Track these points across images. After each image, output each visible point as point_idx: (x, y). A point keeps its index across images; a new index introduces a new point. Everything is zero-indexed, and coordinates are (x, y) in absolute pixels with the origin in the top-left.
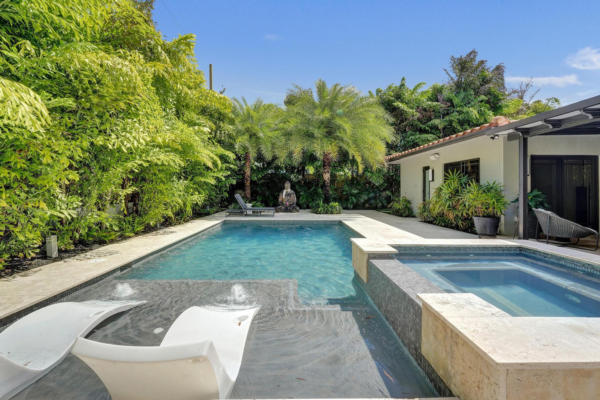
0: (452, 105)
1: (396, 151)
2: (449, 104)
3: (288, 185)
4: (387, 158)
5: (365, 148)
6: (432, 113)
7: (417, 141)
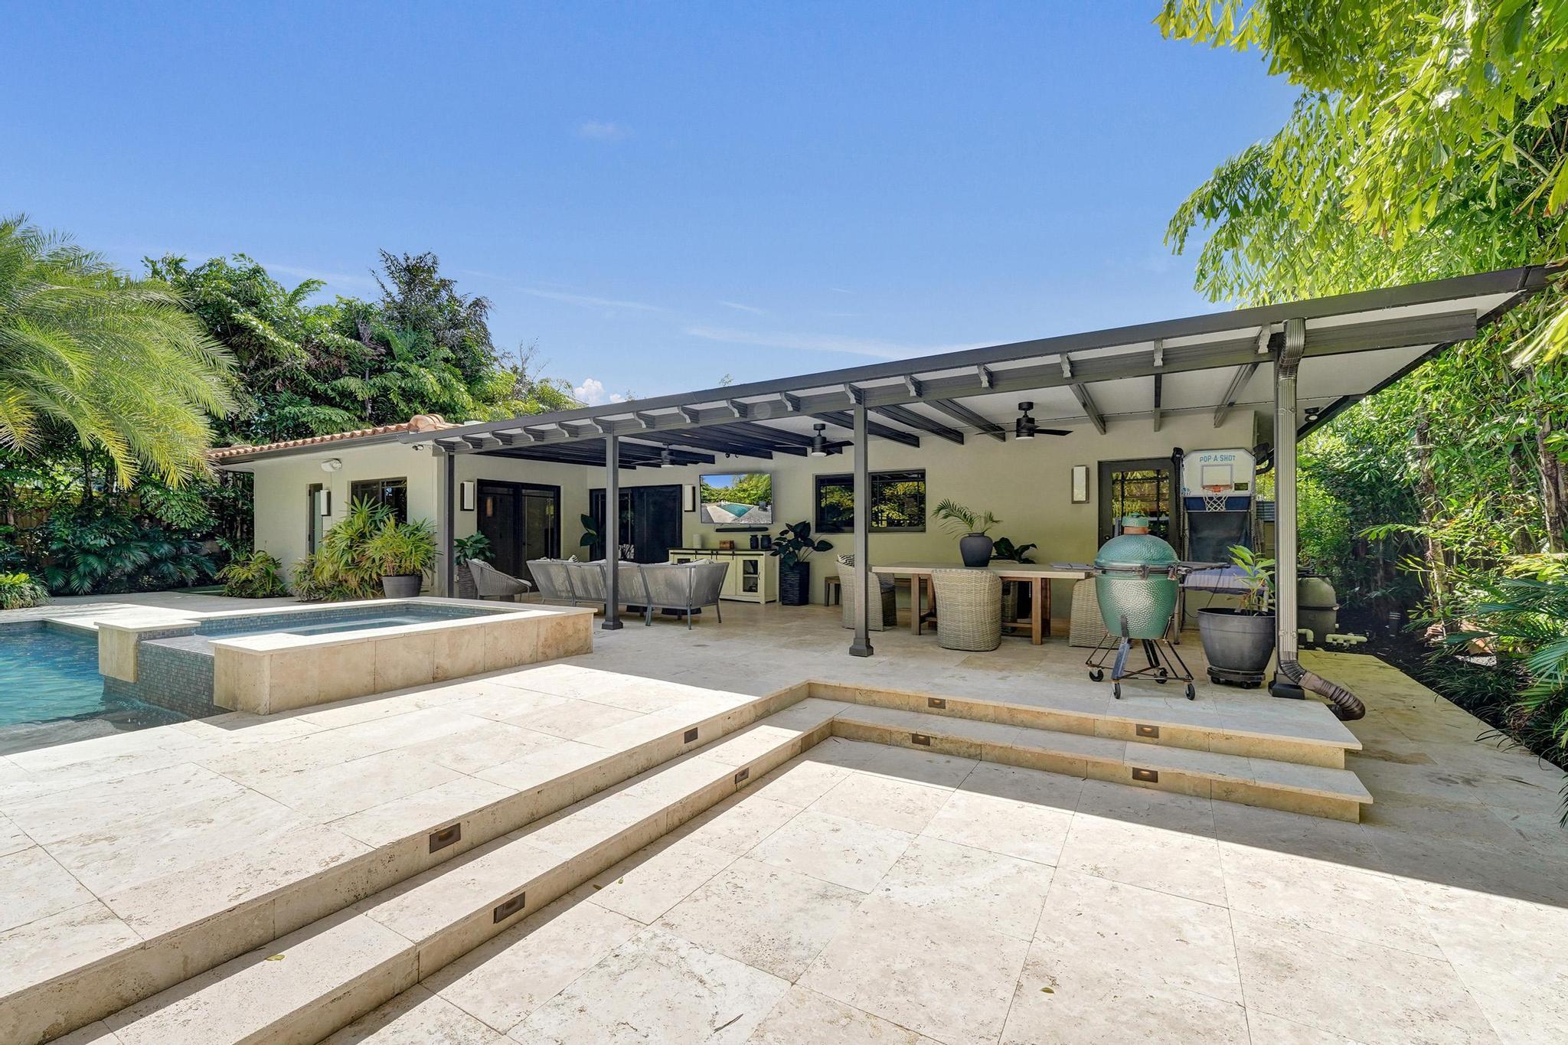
0: (390, 353)
1: (246, 438)
2: (383, 351)
4: (213, 455)
5: (139, 423)
6: (344, 362)
7: (305, 420)
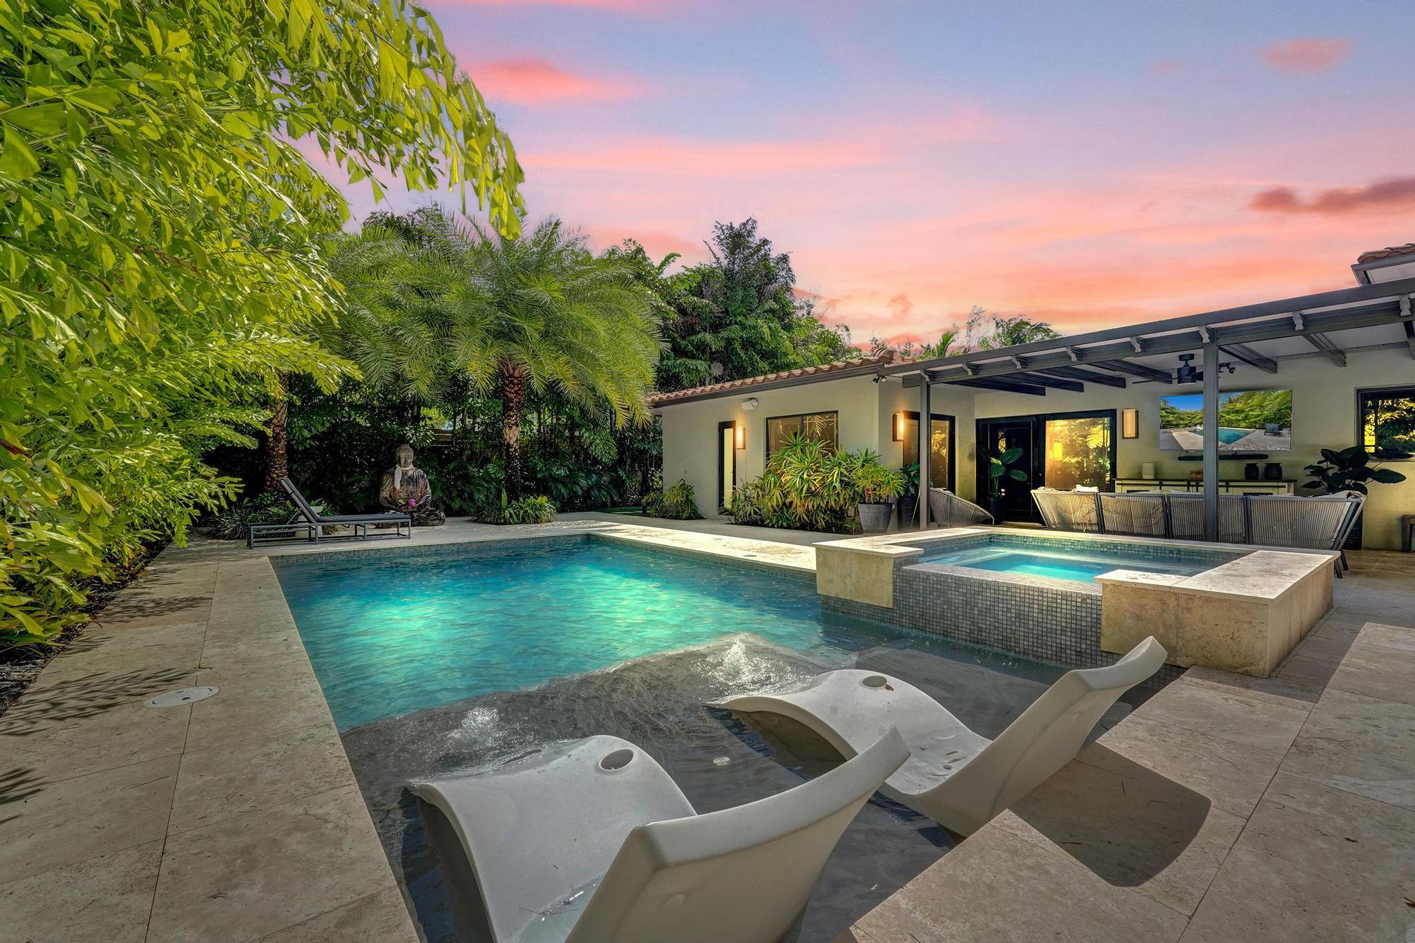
0: (726, 310)
2: (723, 308)
3: (406, 454)
6: (697, 320)
7: (677, 370)
